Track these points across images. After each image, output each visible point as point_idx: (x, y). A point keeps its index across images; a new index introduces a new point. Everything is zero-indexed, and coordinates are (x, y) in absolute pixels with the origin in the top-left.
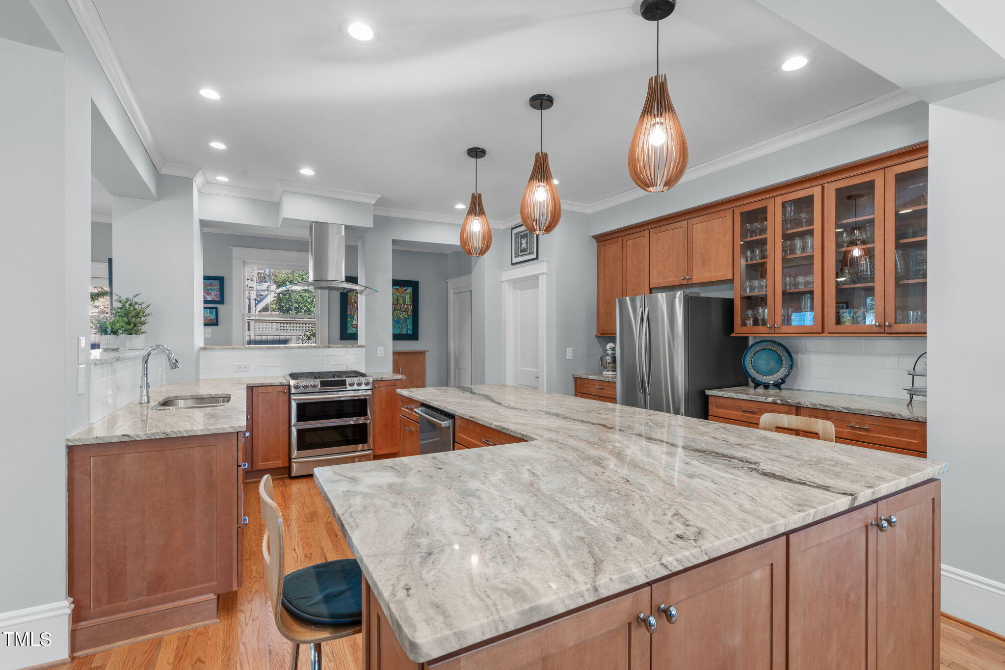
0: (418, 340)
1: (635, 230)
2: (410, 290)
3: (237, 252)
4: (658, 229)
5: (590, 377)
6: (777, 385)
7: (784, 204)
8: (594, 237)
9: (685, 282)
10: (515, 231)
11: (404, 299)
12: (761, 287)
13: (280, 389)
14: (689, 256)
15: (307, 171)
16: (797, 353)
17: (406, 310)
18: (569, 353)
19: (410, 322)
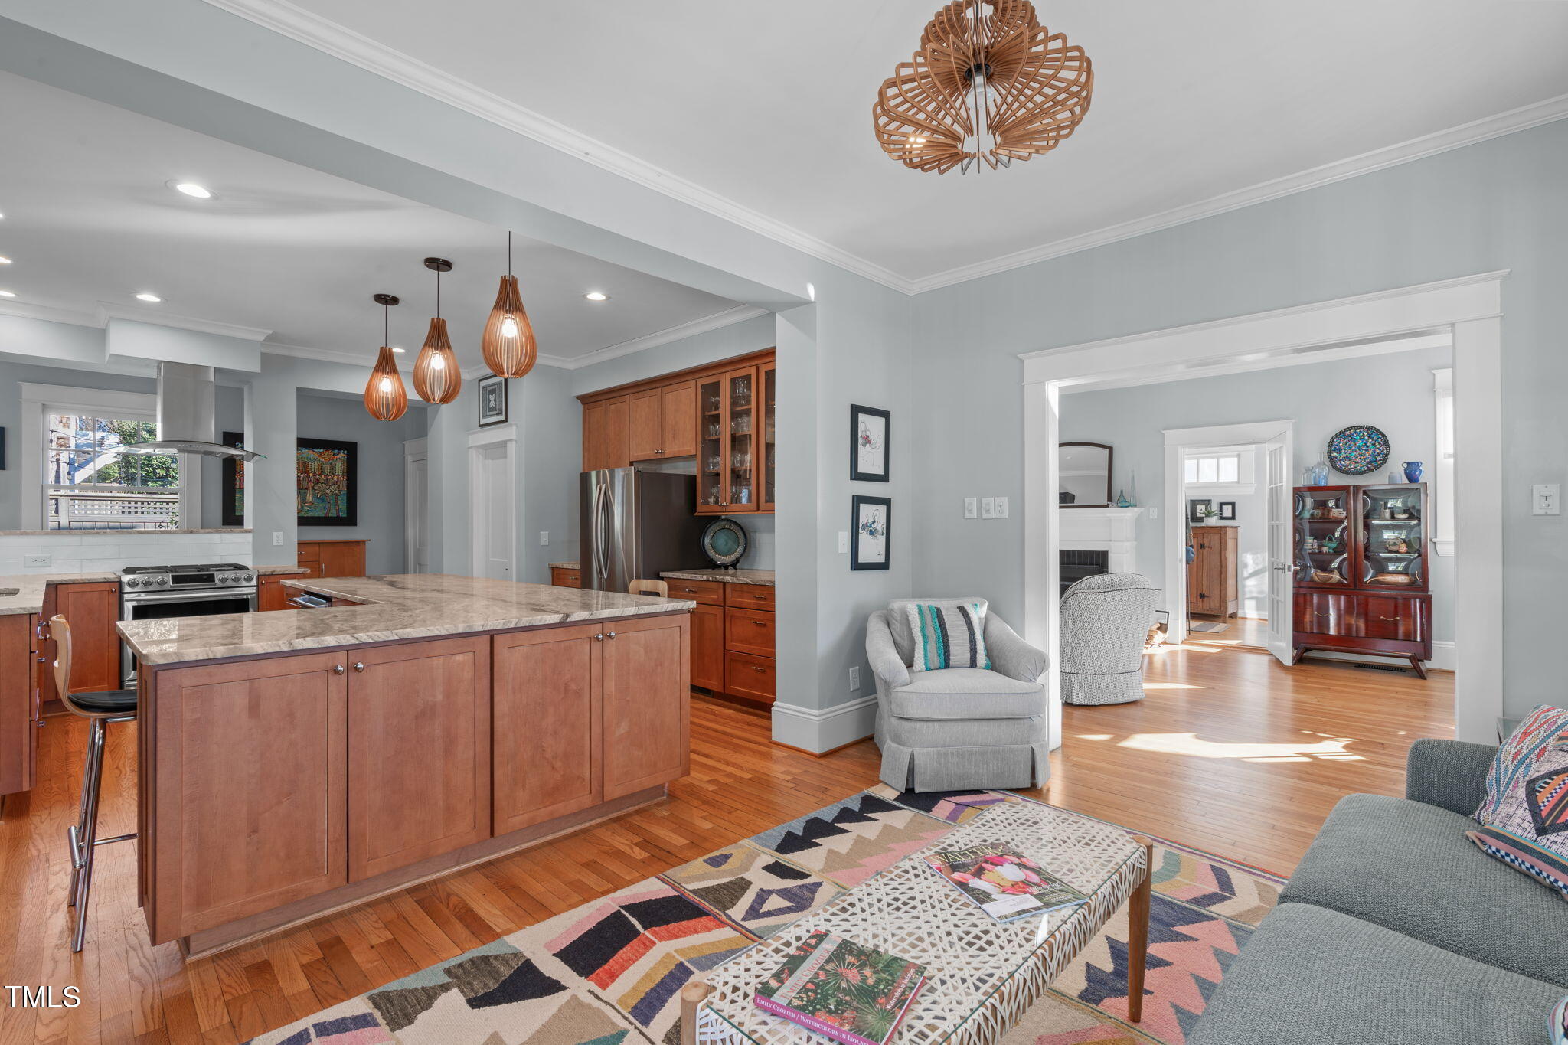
0: (356, 525)
1: (618, 394)
2: (342, 455)
3: (28, 390)
4: (637, 395)
5: (565, 566)
6: (734, 565)
7: (733, 380)
8: (578, 398)
9: (659, 456)
10: (483, 384)
11: (333, 468)
12: (714, 464)
13: (106, 587)
14: (662, 428)
15: (148, 297)
16: (755, 532)
17: (335, 483)
18: (544, 538)
19: (342, 500)
